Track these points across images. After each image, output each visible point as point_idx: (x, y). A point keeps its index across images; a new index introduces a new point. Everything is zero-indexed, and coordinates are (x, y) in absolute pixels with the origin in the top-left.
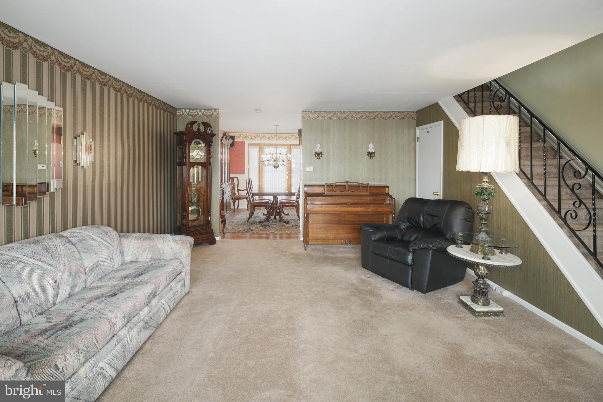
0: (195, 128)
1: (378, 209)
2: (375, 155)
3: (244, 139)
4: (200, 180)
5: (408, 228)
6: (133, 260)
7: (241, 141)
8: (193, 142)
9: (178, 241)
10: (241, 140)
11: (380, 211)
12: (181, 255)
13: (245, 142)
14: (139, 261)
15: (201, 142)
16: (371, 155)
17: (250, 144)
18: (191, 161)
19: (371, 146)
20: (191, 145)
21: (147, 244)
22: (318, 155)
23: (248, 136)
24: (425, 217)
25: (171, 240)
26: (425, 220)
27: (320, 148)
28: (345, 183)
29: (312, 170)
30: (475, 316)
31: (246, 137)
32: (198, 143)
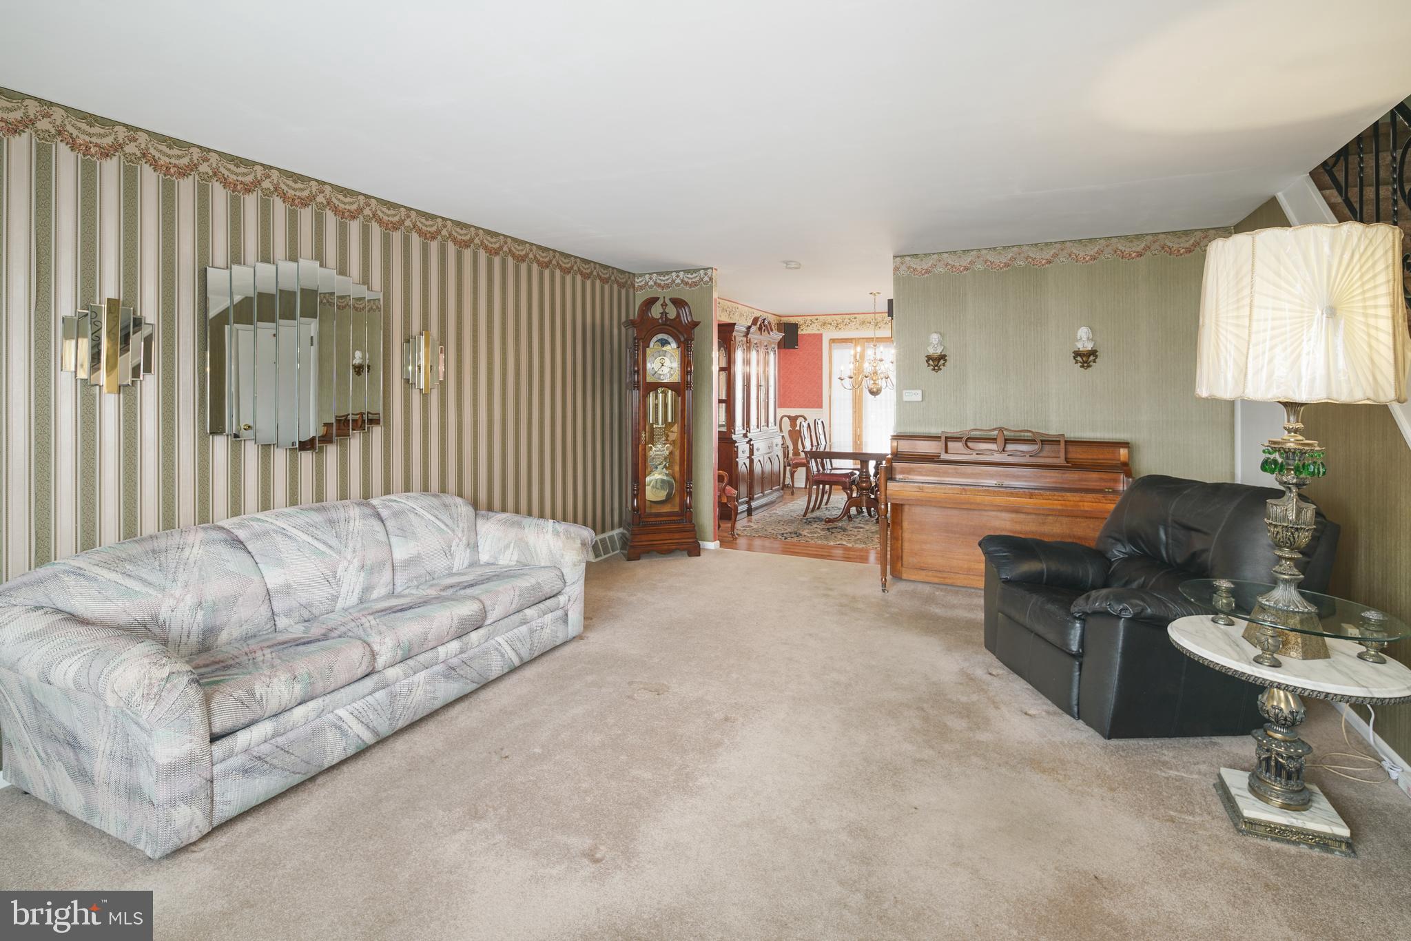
0: (656, 311)
1: (1081, 504)
2: (1096, 356)
3: (820, 328)
4: (670, 420)
5: (1130, 558)
6: (491, 562)
7: (814, 334)
8: (655, 339)
9: (561, 534)
10: (814, 332)
11: (1086, 509)
12: (562, 560)
13: (821, 335)
14: (500, 563)
15: (670, 339)
16: (1086, 358)
17: (833, 341)
18: (649, 379)
19: (1083, 332)
20: (648, 347)
21: (513, 533)
22: (937, 361)
23: (830, 321)
24: (1170, 530)
25: (550, 529)
26: (1170, 541)
27: (940, 343)
28: (996, 432)
29: (920, 400)
30: (1240, 831)
31: (824, 324)
32: (664, 343)
